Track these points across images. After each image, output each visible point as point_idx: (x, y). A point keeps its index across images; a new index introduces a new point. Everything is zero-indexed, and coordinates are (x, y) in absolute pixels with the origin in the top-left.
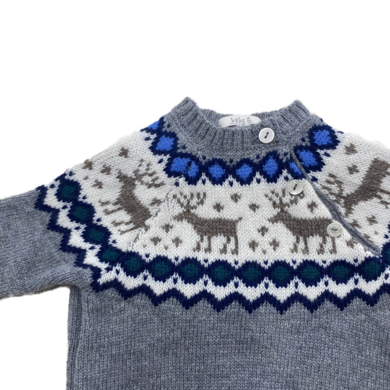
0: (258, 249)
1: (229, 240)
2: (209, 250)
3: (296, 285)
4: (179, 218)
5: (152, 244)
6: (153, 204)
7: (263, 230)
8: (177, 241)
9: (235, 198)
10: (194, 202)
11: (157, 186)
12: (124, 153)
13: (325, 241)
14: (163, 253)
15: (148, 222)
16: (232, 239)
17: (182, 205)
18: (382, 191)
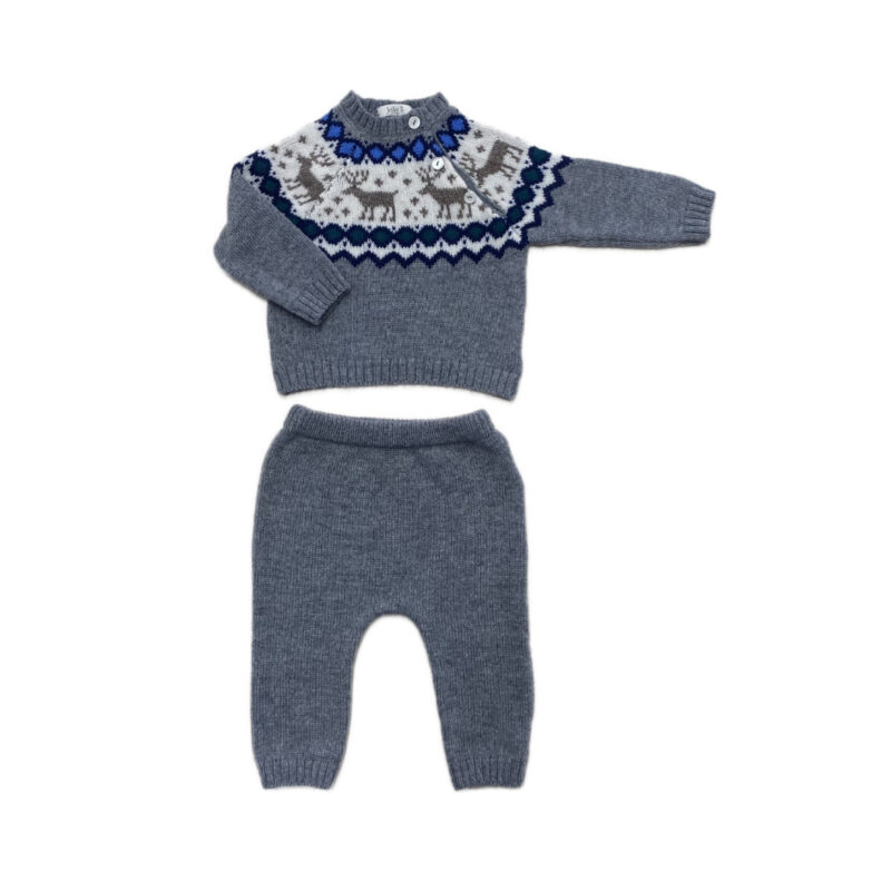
0: (412, 216)
1: (388, 210)
2: (372, 218)
3: (441, 245)
4: (347, 192)
5: (326, 214)
6: (325, 179)
7: (415, 201)
8: (346, 212)
9: (392, 174)
10: (359, 179)
11: (329, 165)
12: (303, 139)
13: (463, 207)
14: (335, 222)
15: (322, 195)
16: (391, 209)
17: (349, 182)
18: (505, 166)
